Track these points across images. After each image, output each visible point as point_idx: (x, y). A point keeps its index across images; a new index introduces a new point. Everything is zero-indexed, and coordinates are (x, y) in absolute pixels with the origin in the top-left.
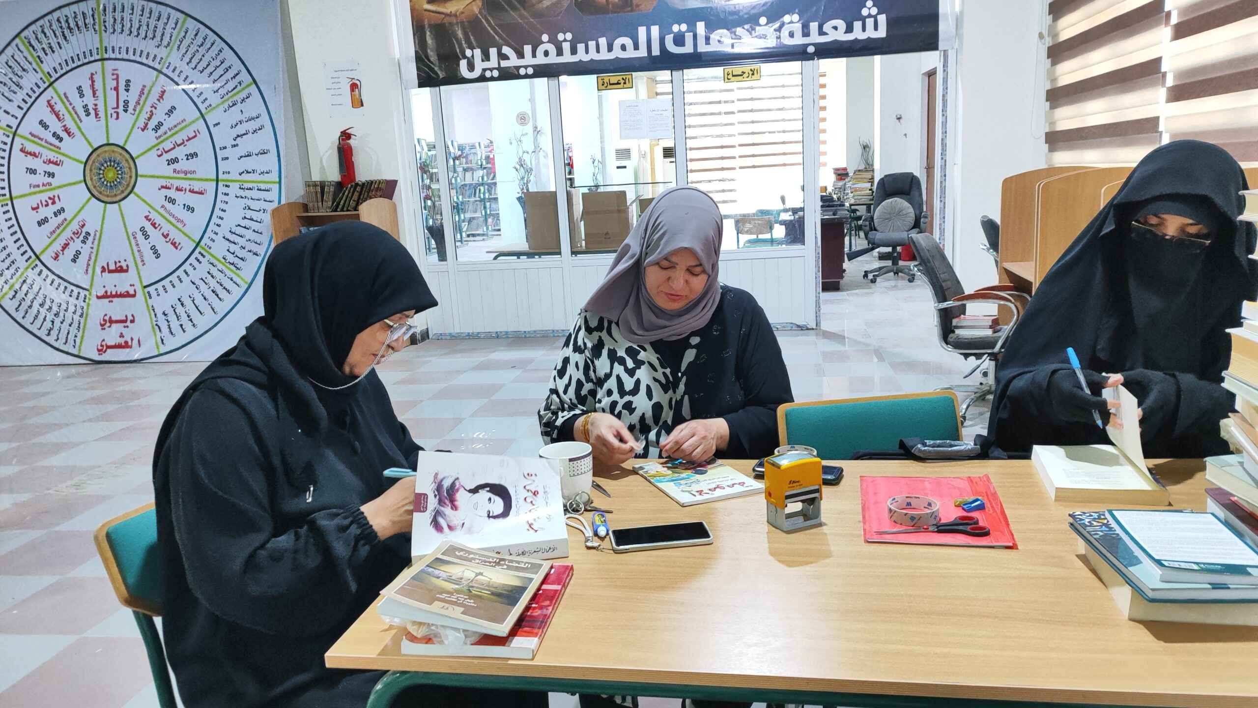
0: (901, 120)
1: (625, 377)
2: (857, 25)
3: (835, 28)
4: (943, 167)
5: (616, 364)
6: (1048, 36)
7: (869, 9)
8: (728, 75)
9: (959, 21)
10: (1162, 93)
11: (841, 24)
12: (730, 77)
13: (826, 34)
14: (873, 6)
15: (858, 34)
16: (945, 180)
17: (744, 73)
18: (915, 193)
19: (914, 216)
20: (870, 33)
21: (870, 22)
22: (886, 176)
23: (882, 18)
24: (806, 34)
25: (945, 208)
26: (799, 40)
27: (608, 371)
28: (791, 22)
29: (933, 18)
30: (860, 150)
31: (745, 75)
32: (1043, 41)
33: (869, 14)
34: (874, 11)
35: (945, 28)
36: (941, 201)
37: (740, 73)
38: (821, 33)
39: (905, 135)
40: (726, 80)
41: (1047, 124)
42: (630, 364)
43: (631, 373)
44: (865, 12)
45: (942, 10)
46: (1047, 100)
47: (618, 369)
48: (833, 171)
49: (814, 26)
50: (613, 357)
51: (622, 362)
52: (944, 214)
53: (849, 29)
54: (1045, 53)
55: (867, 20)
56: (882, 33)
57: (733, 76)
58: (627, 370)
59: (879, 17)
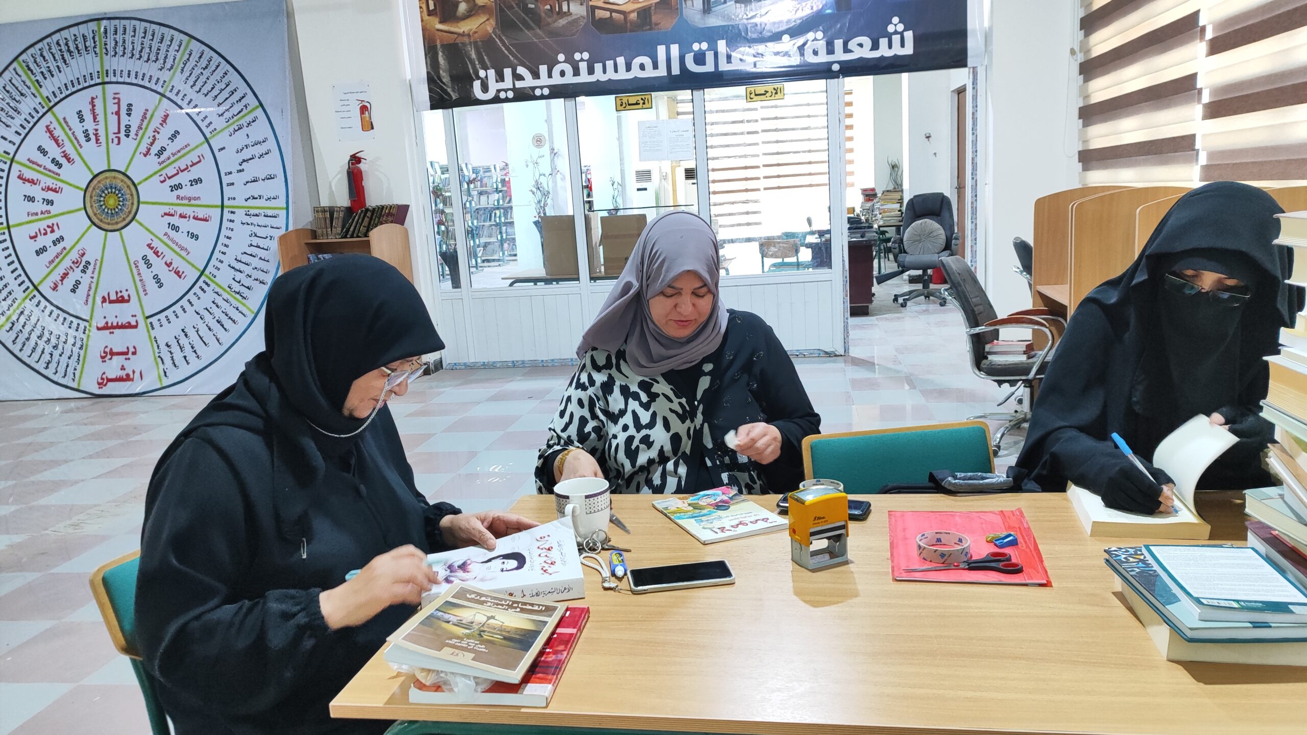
0: (930, 139)
1: (641, 412)
2: (883, 42)
3: (861, 45)
4: (974, 187)
6: (1080, 52)
7: (896, 25)
8: (751, 94)
9: (988, 37)
10: (1197, 110)
11: (866, 41)
12: (753, 96)
13: (851, 51)
14: (899, 22)
15: (884, 51)
16: (976, 200)
17: (767, 92)
18: (945, 214)
19: (945, 238)
20: (897, 50)
21: (896, 39)
22: (915, 197)
23: (909, 35)
24: (830, 51)
25: (976, 229)
26: (823, 58)
27: (623, 407)
28: (815, 39)
29: (962, 34)
30: (888, 170)
31: (767, 95)
32: (1075, 56)
33: (896, 30)
34: (900, 27)
35: (974, 44)
36: (972, 222)
37: (764, 93)
38: (846, 50)
39: (935, 154)
40: (749, 100)
41: (1081, 142)
44: (891, 29)
45: (970, 26)
46: (1080, 118)
48: (860, 192)
49: (839, 43)
50: (625, 391)
51: (636, 397)
52: (976, 235)
53: (875, 46)
54: (1076, 69)
55: (894, 37)
56: (909, 50)
57: (756, 95)
58: (642, 404)
59: (906, 34)
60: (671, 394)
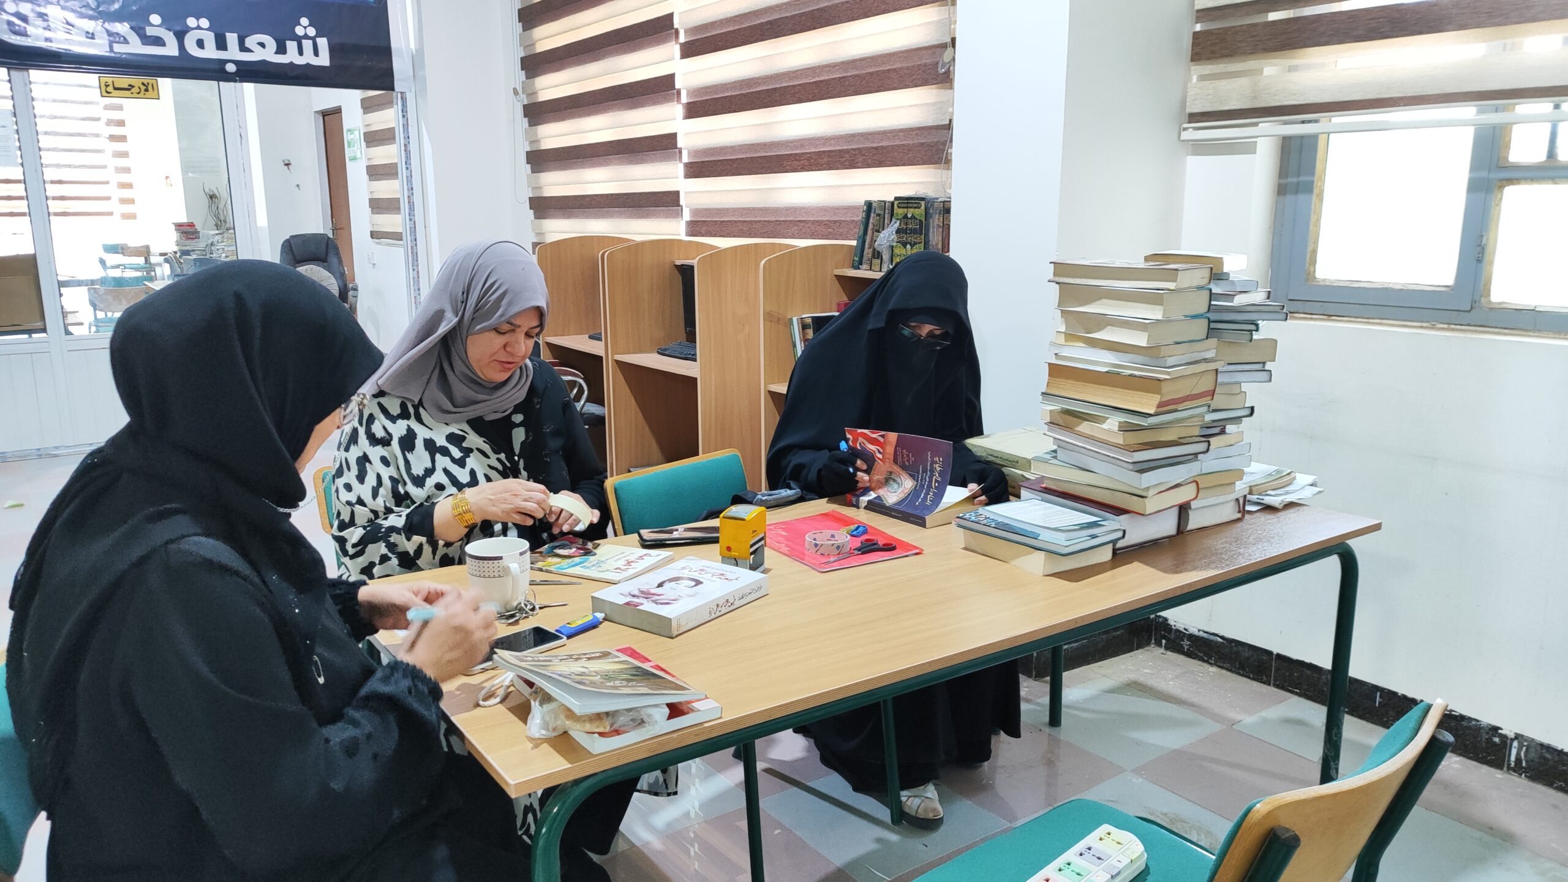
0: (290, 167)
1: (455, 469)
2: (291, 46)
3: (262, 45)
4: (413, 230)
5: (438, 456)
6: (523, 93)
7: (305, 28)
8: (107, 86)
9: (418, 59)
10: (680, 169)
11: (271, 43)
12: (110, 89)
13: (249, 50)
14: (309, 25)
15: (291, 56)
16: (416, 245)
17: (132, 87)
18: (333, 260)
19: (338, 289)
20: (308, 58)
21: (307, 45)
22: (292, 237)
23: (323, 42)
24: (221, 45)
25: (418, 277)
26: (211, 52)
27: (429, 465)
28: (199, 28)
29: (385, 52)
30: (205, 200)
31: (133, 90)
32: (518, 97)
33: (306, 34)
34: (312, 32)
35: (400, 65)
36: (414, 270)
37: (126, 86)
38: (243, 48)
39: (298, 186)
40: (105, 94)
41: (530, 189)
42: (456, 453)
43: (461, 463)
44: (299, 31)
45: (394, 44)
46: (528, 163)
47: (442, 461)
48: (174, 227)
49: (232, 38)
50: (430, 445)
51: (445, 452)
52: (418, 285)
53: (281, 49)
54: (520, 111)
55: (304, 42)
56: (324, 60)
57: (115, 89)
58: (454, 460)
59: (318, 40)
60: (486, 448)
